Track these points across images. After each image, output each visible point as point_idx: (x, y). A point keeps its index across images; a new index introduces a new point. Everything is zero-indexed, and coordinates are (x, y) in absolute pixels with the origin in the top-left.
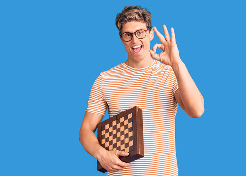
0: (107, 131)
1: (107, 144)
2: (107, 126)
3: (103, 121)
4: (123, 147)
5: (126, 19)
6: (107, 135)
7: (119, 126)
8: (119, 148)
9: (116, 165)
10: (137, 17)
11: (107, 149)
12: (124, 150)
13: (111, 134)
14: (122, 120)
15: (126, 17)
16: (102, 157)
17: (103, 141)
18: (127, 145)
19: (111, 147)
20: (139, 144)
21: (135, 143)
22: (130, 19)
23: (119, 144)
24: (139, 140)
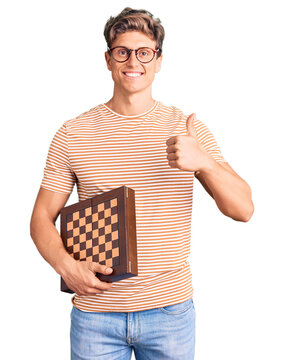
0: (76, 224)
1: (77, 248)
2: (76, 216)
3: (67, 205)
4: (102, 257)
5: (126, 26)
6: (76, 232)
7: (95, 217)
8: (96, 259)
9: (91, 287)
10: (146, 27)
11: (77, 257)
12: (103, 263)
13: (83, 230)
14: (101, 207)
15: (127, 22)
16: (68, 273)
17: (70, 242)
18: (109, 255)
19: (83, 254)
20: (130, 255)
21: (123, 252)
22: (133, 28)
23: (96, 250)
24: (129, 247)
